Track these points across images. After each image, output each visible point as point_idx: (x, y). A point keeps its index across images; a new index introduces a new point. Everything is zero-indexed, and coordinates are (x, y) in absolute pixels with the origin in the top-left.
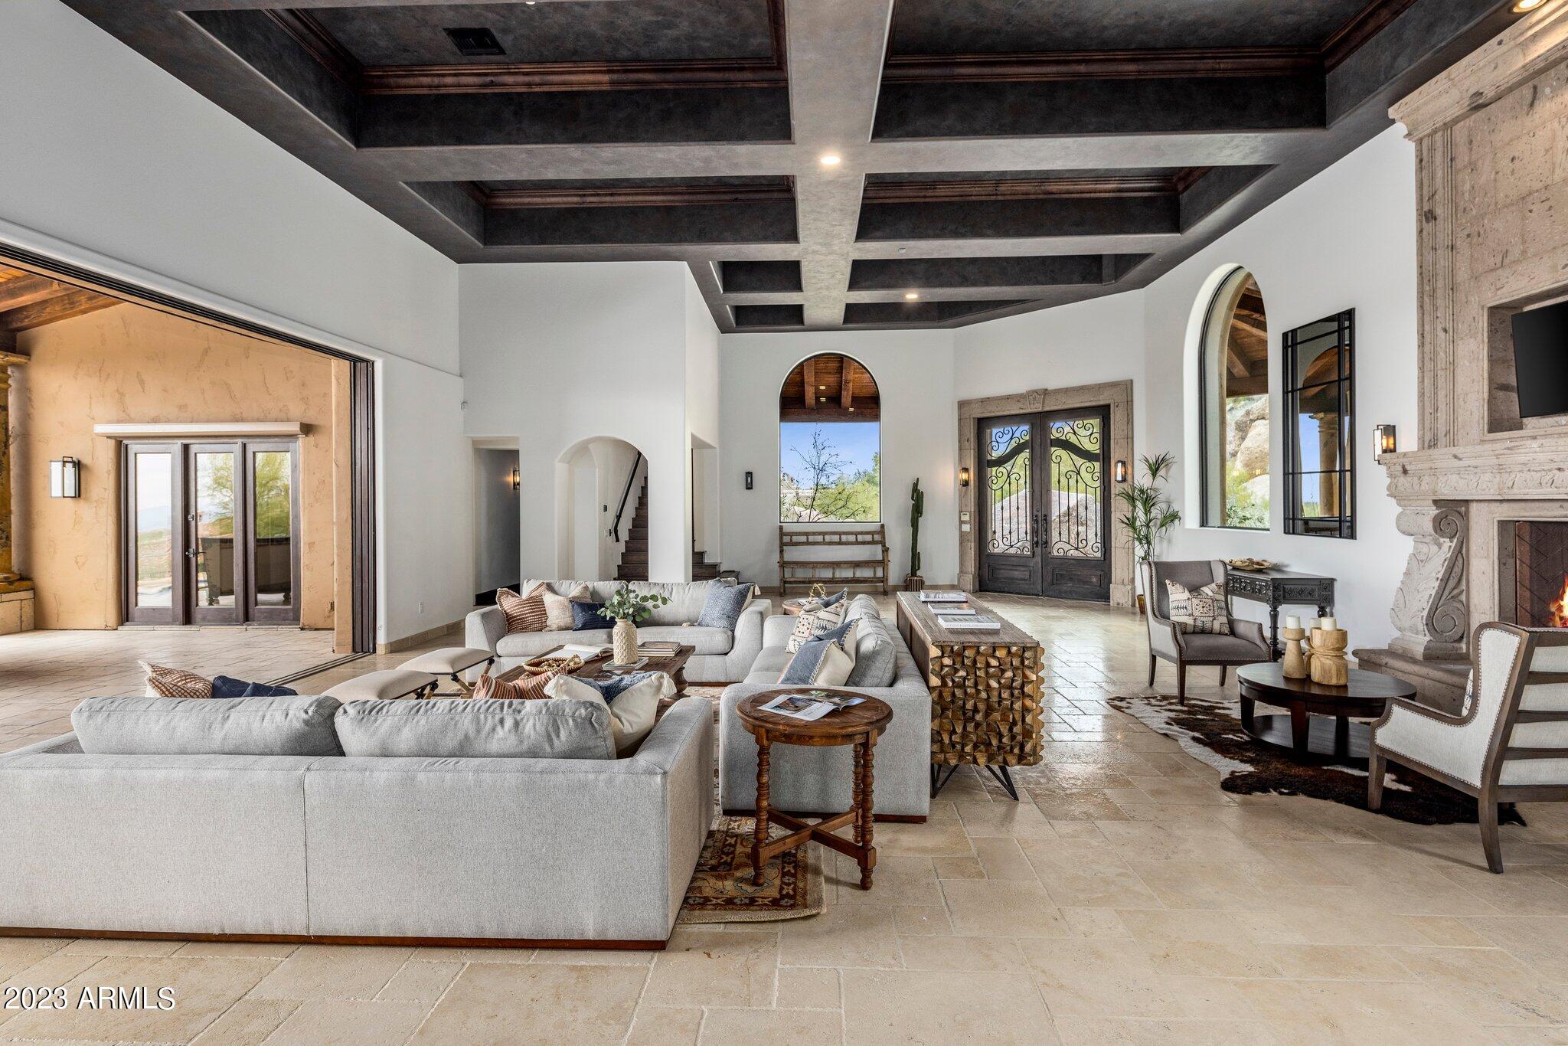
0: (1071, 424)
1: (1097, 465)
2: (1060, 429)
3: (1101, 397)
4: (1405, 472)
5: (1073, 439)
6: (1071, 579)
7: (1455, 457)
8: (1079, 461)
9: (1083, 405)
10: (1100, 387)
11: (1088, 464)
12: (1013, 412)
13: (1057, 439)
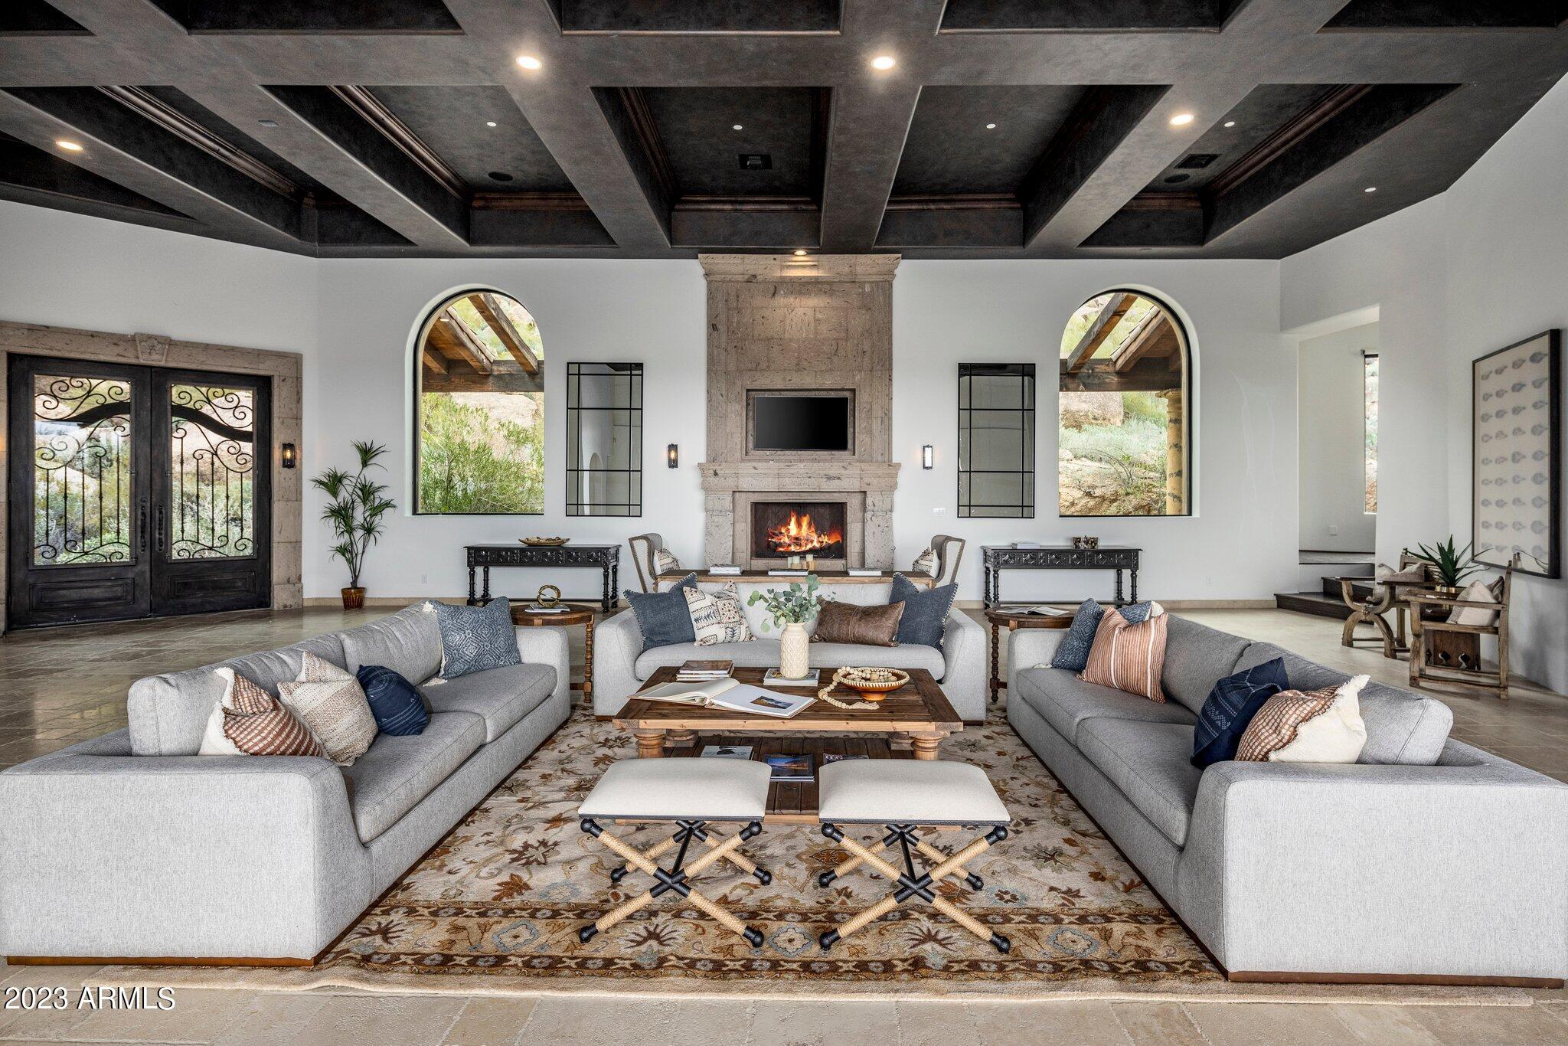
0: (204, 390)
1: (247, 447)
2: (181, 394)
3: (261, 366)
4: (716, 474)
5: (207, 410)
6: (202, 588)
7: (755, 468)
8: (215, 438)
9: (233, 370)
10: (260, 354)
11: (231, 443)
12: (102, 358)
13: (180, 406)
